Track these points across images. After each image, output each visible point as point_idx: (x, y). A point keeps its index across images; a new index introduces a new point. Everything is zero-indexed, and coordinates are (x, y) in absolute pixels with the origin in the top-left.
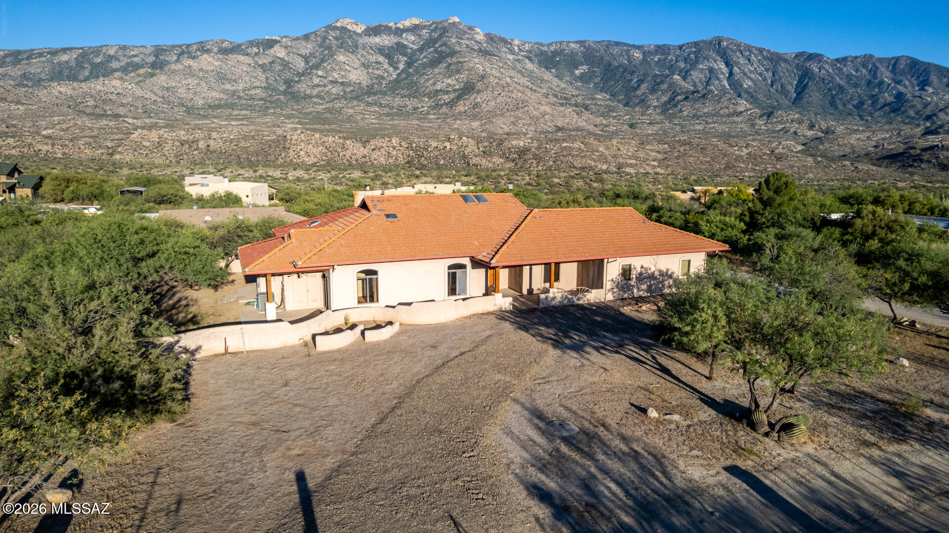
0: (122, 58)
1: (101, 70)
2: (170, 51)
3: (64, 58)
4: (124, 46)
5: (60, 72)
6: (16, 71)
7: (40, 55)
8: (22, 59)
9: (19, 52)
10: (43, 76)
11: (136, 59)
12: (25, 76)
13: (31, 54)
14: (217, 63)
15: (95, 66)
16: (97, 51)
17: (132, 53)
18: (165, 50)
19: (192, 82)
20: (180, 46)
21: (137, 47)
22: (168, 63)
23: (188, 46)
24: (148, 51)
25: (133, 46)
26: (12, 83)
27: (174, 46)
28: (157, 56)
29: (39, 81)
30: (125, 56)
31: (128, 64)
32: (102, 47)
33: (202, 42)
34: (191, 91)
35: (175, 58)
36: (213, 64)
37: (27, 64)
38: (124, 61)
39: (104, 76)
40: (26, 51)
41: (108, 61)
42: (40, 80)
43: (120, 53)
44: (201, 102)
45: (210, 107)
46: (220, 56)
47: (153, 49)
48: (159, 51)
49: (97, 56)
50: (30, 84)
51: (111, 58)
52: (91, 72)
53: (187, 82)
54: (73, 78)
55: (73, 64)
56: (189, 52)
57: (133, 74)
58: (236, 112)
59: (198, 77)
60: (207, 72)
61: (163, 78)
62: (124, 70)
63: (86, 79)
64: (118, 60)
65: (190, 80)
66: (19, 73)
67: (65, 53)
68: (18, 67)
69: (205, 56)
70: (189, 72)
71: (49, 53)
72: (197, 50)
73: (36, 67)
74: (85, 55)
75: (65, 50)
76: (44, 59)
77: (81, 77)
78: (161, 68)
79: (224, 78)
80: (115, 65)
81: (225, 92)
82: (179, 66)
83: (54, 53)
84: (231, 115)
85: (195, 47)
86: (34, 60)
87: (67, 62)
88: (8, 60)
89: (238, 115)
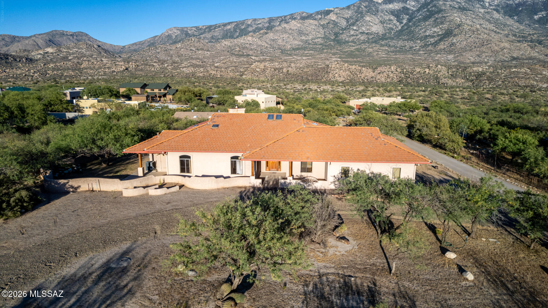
0: (253, 25)
1: (244, 32)
2: (276, 20)
3: (229, 27)
4: (255, 19)
5: (227, 35)
6: (208, 35)
7: (219, 27)
8: (212, 29)
9: (211, 26)
10: (219, 37)
11: (260, 26)
12: (212, 38)
13: (216, 27)
14: (299, 25)
15: (242, 30)
16: (243, 23)
17: (258, 22)
18: (274, 20)
19: (285, 36)
20: (281, 17)
21: (261, 19)
22: (275, 26)
23: (285, 16)
24: (266, 21)
25: (259, 19)
26: (207, 41)
27: (278, 17)
28: (270, 23)
29: (218, 40)
30: (255, 24)
31: (256, 28)
32: (245, 20)
33: (292, 14)
34: (285, 41)
35: (278, 23)
36: (297, 25)
37: (214, 31)
38: (255, 26)
39: (245, 35)
40: (214, 26)
41: (248, 27)
42: (219, 39)
43: (253, 23)
44: (289, 47)
45: (293, 49)
46: (301, 21)
47: (268, 19)
48: (271, 20)
49: (243, 25)
50: (214, 41)
51: (249, 25)
52: (239, 34)
53: (283, 36)
54: (232, 37)
55: (232, 30)
56: (285, 20)
57: (258, 33)
58: (306, 52)
59: (289, 33)
60: (293, 30)
61: (272, 34)
62: (254, 31)
63: (237, 37)
64: (252, 26)
65: (284, 35)
66: (210, 36)
67: (229, 25)
68: (210, 33)
69: (293, 21)
70: (285, 31)
71: (223, 25)
72: (289, 19)
73: (217, 33)
74: (238, 25)
75: (229, 23)
76: (220, 28)
77: (235, 36)
78: (271, 29)
79: (302, 33)
80: (250, 29)
81: (302, 41)
82: (280, 28)
83: (225, 25)
84: (304, 53)
85: (288, 17)
86: (216, 30)
87: (230, 29)
88: (206, 30)
89: (307, 54)
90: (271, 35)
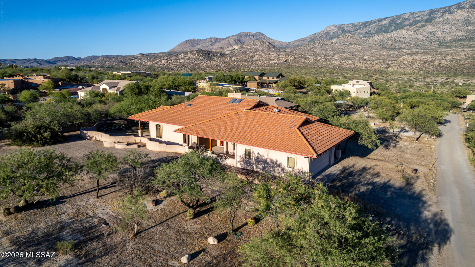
0: (411, 19)
1: (399, 26)
2: (438, 11)
3: (384, 22)
4: (414, 12)
5: (381, 30)
6: (363, 31)
7: (375, 22)
8: (367, 25)
9: (367, 22)
10: (374, 32)
11: (418, 19)
12: (367, 33)
13: (371, 23)
14: (465, 15)
15: (397, 25)
16: (399, 17)
17: (417, 15)
18: (436, 11)
19: (447, 27)
20: (445, 8)
21: (420, 12)
22: (436, 18)
23: (450, 7)
24: (425, 13)
25: (418, 12)
26: (361, 36)
27: (441, 8)
28: (430, 15)
29: (371, 35)
30: (413, 17)
31: (413, 22)
32: (402, 15)
33: (460, 3)
34: (445, 33)
35: (440, 15)
36: (463, 15)
37: (369, 27)
38: (412, 20)
39: (400, 29)
40: (369, 22)
41: (404, 21)
42: (373, 34)
43: (411, 16)
44: (450, 38)
45: (455, 41)
46: (469, 10)
47: (428, 12)
48: (432, 12)
49: (399, 20)
50: (368, 36)
51: (405, 19)
52: (394, 28)
53: (443, 28)
54: (386, 32)
55: (387, 25)
56: (450, 10)
57: (414, 27)
58: (471, 43)
59: (451, 24)
60: (458, 20)
61: (430, 26)
62: (411, 25)
63: (392, 31)
64: (409, 20)
66: (365, 31)
67: (385, 20)
68: (365, 29)
69: (459, 11)
70: (447, 22)
71: (378, 21)
73: (372, 29)
74: (394, 19)
75: (385, 19)
76: (376, 24)
77: (390, 31)
78: (431, 21)
79: (468, 23)
80: (407, 23)
81: (467, 31)
82: (441, 19)
83: (380, 21)
84: (467, 45)
85: (454, 7)
86: (372, 25)
87: (385, 24)
88: (362, 26)
89: (472, 45)
90: (429, 28)
